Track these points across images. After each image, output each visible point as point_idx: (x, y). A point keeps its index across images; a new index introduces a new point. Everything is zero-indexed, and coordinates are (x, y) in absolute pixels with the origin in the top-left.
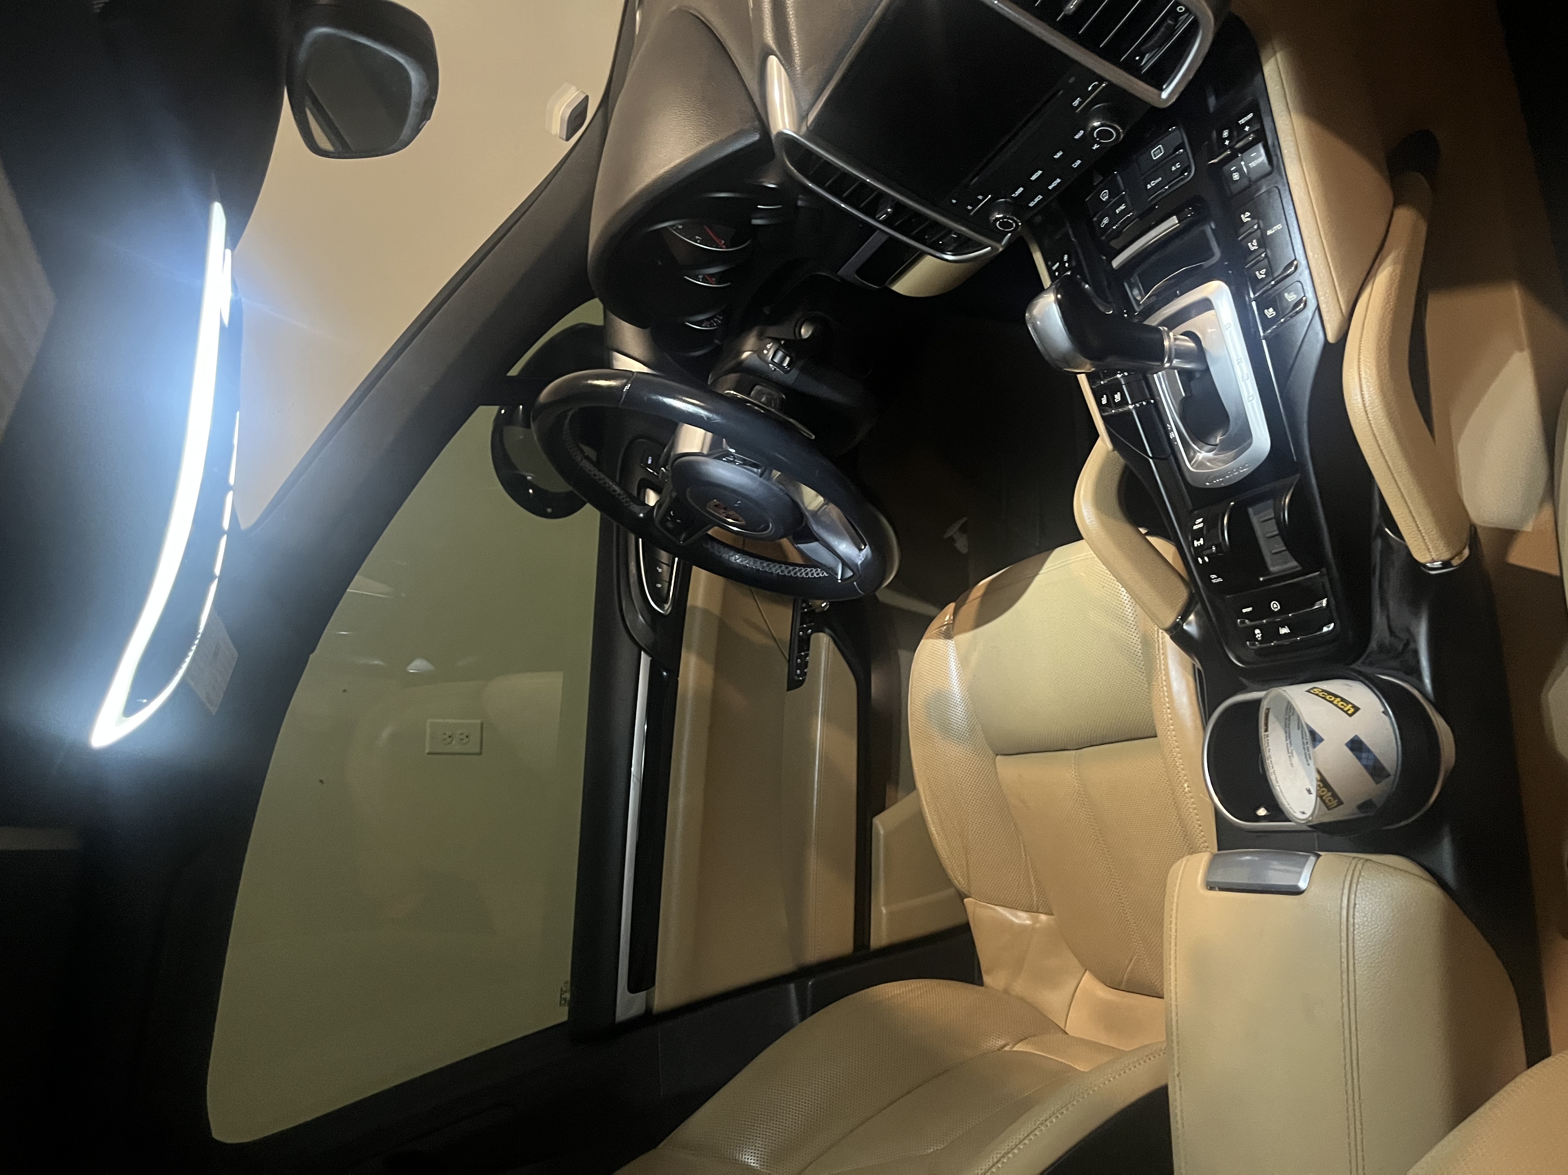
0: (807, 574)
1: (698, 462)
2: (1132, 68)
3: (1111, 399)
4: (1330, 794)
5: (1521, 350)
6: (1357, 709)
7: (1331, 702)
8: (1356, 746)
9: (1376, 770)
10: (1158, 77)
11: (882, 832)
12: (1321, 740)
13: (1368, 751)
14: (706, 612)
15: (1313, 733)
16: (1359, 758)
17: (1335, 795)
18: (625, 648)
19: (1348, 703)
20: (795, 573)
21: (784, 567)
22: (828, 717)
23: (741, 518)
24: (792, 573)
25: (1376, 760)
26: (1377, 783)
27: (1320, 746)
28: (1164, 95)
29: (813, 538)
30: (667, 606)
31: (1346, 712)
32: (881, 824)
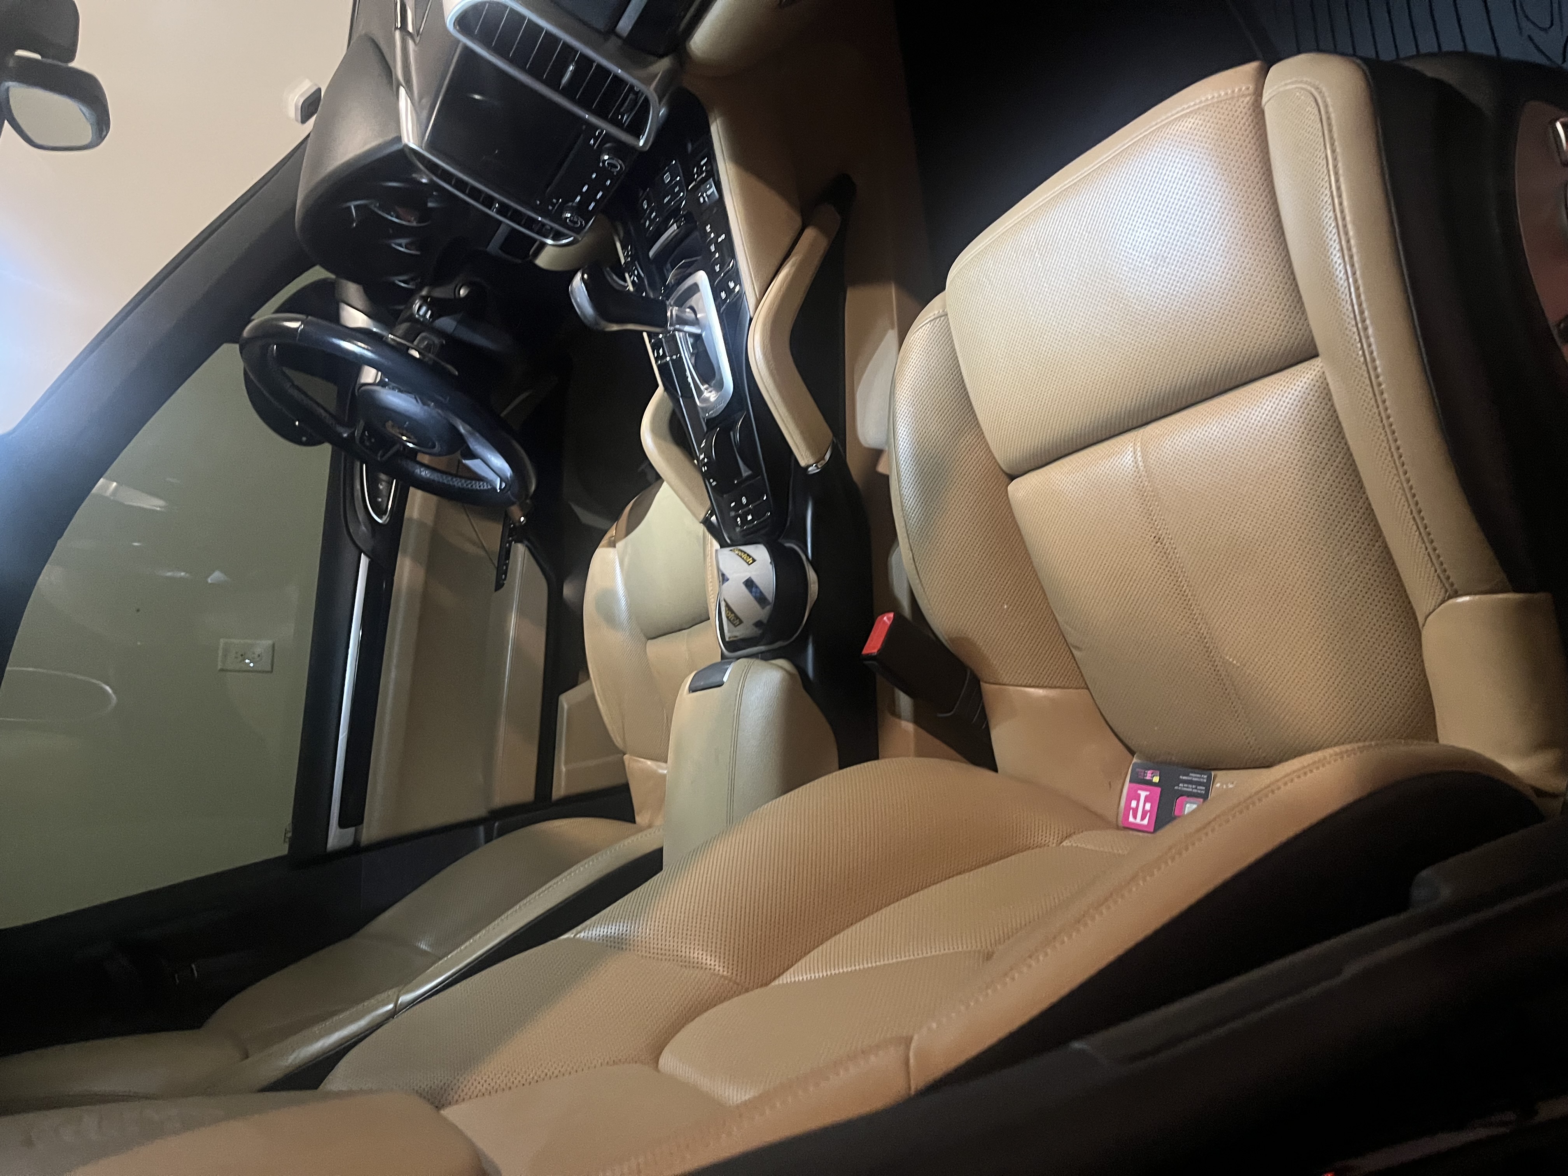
0: (480, 487)
1: (374, 391)
2: (618, 124)
3: (658, 353)
4: (733, 615)
5: (893, 328)
6: (754, 561)
7: (741, 557)
8: (749, 584)
9: (761, 599)
10: (636, 130)
11: (566, 706)
12: (728, 580)
13: (757, 587)
14: (421, 524)
15: (723, 575)
16: (751, 592)
17: (737, 617)
18: (349, 551)
19: (750, 557)
20: (472, 486)
21: (463, 481)
22: (521, 613)
23: (412, 437)
24: (470, 486)
25: (761, 592)
26: (763, 608)
27: (726, 584)
28: (641, 143)
29: (473, 456)
30: (385, 518)
31: (748, 563)
32: (567, 700)
